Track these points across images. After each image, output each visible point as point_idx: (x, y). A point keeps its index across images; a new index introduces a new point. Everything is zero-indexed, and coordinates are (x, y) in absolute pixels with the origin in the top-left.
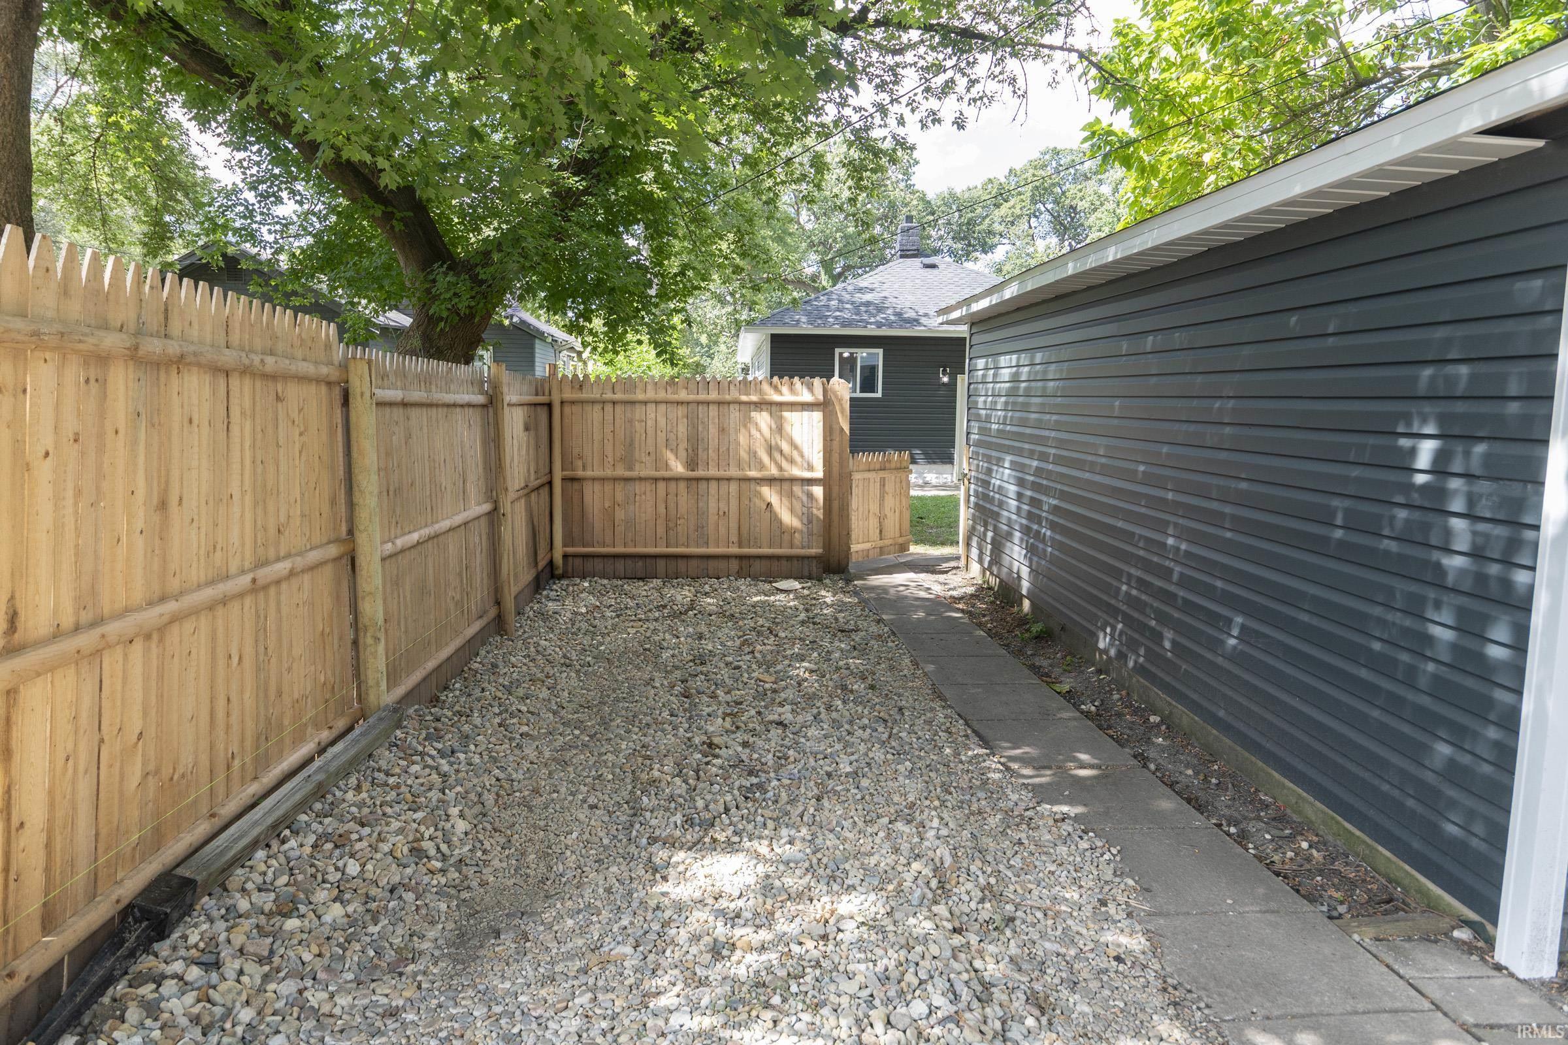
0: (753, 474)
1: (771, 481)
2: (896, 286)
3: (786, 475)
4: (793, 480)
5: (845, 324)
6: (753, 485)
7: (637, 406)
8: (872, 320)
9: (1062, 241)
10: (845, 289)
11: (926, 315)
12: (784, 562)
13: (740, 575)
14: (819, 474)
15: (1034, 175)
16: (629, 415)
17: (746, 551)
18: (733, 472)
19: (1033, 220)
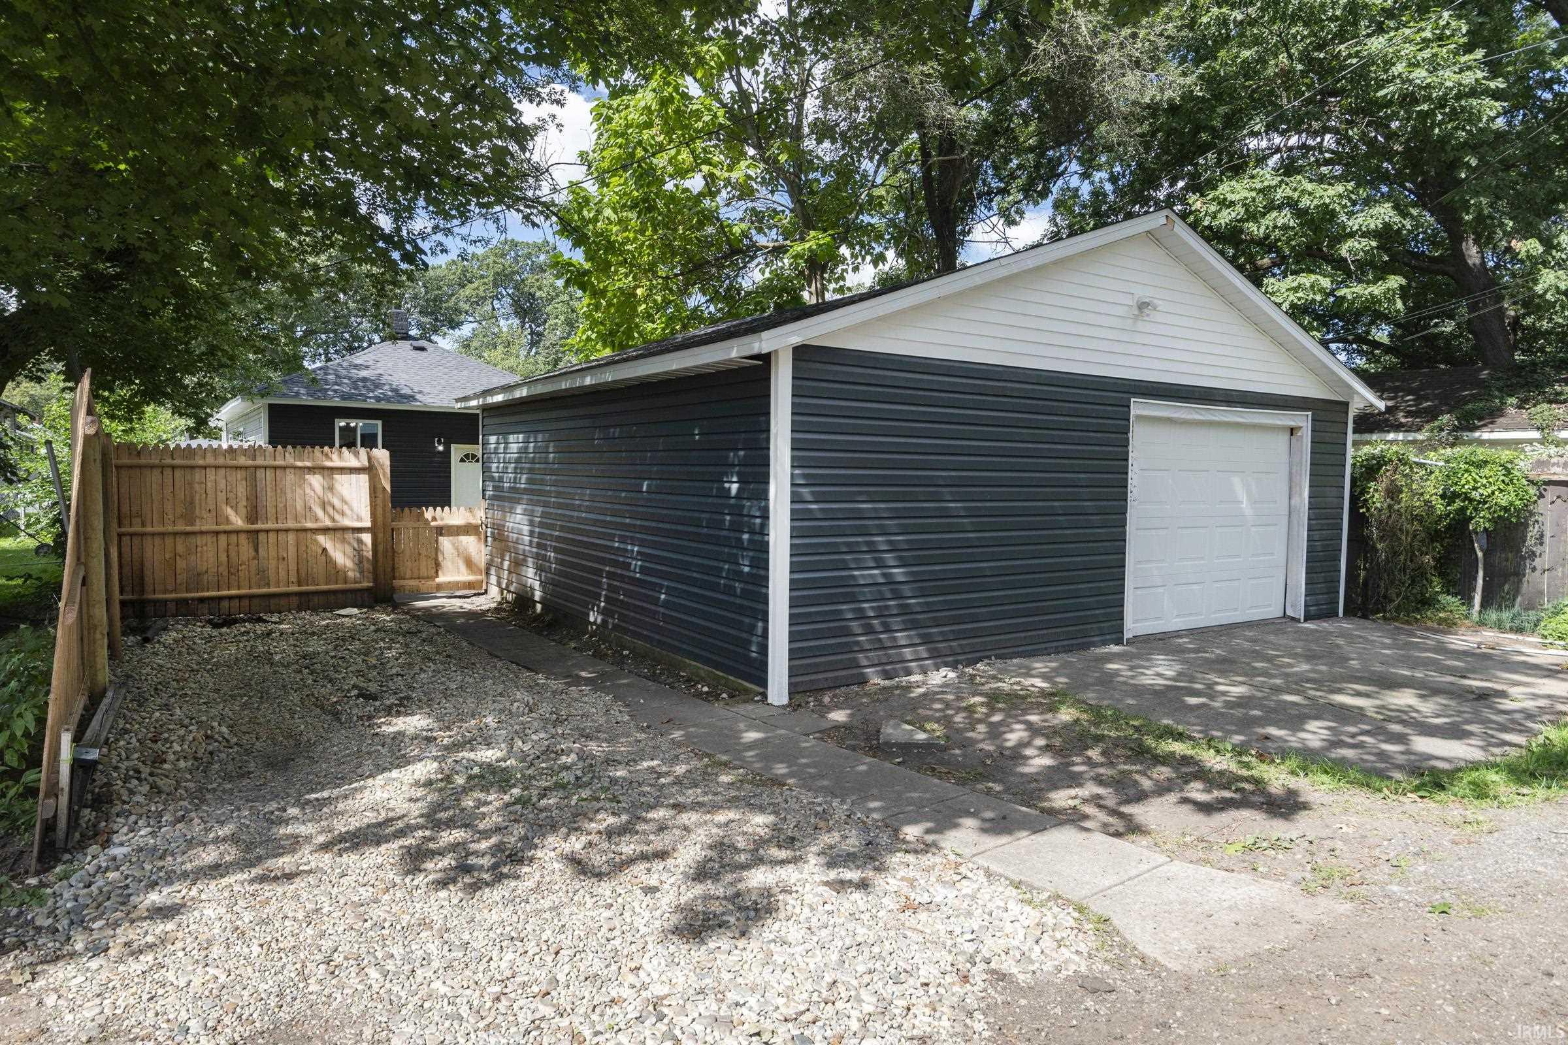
0: (309, 525)
1: (325, 530)
2: (389, 365)
3: (339, 525)
4: (345, 529)
5: (344, 397)
6: (309, 535)
7: (197, 470)
8: (371, 395)
9: (523, 323)
10: (340, 365)
11: (420, 392)
12: (340, 596)
13: (300, 609)
14: (368, 524)
15: (495, 262)
16: (189, 477)
17: (304, 588)
18: (291, 524)
19: (495, 302)
